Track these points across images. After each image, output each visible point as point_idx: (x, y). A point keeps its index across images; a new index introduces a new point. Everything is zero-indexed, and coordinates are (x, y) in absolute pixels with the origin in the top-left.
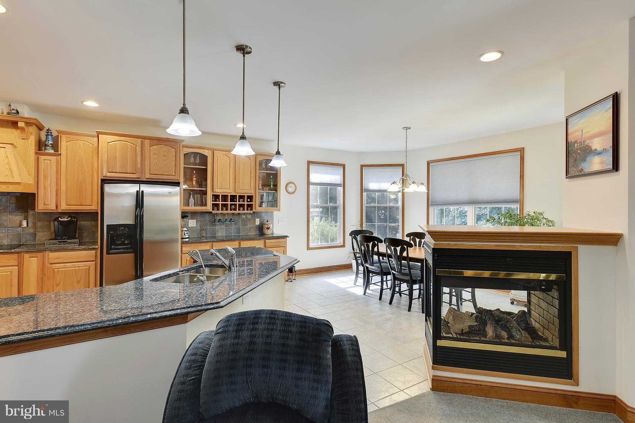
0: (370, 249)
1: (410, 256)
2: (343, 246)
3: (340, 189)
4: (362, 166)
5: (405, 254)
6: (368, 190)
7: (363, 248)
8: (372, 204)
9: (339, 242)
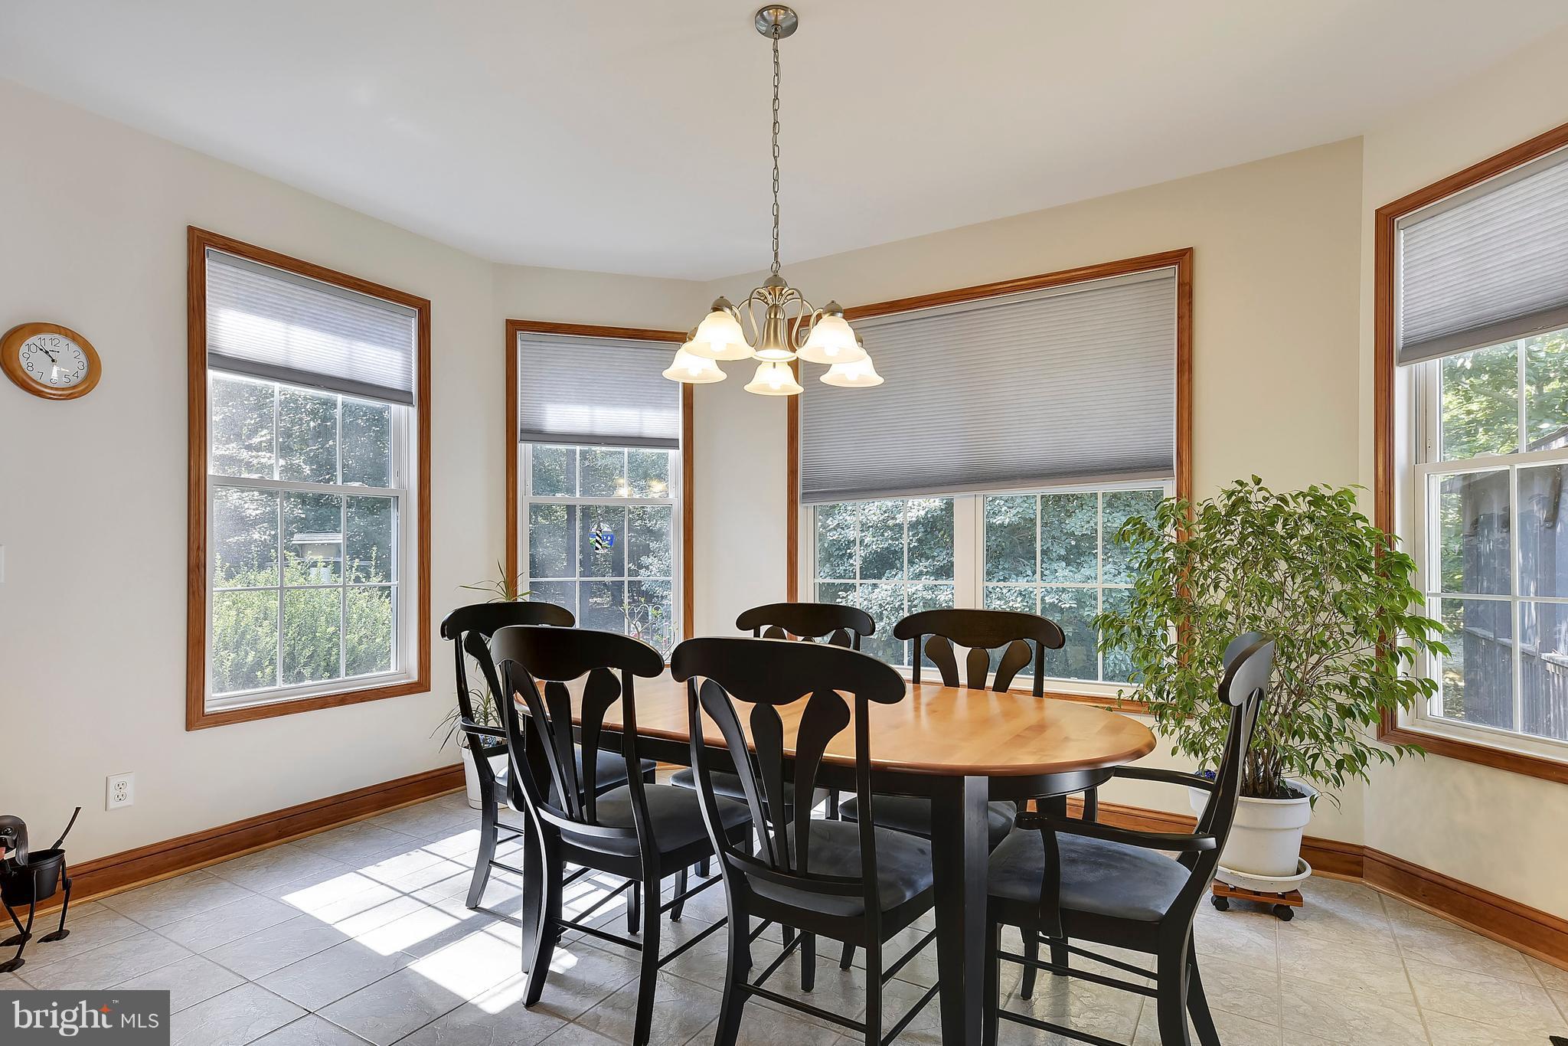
0: (576, 713)
1: (880, 753)
2: (422, 685)
3: (405, 416)
4: (514, 328)
5: (841, 747)
6: (540, 432)
7: (522, 707)
8: (558, 495)
9: (402, 665)
